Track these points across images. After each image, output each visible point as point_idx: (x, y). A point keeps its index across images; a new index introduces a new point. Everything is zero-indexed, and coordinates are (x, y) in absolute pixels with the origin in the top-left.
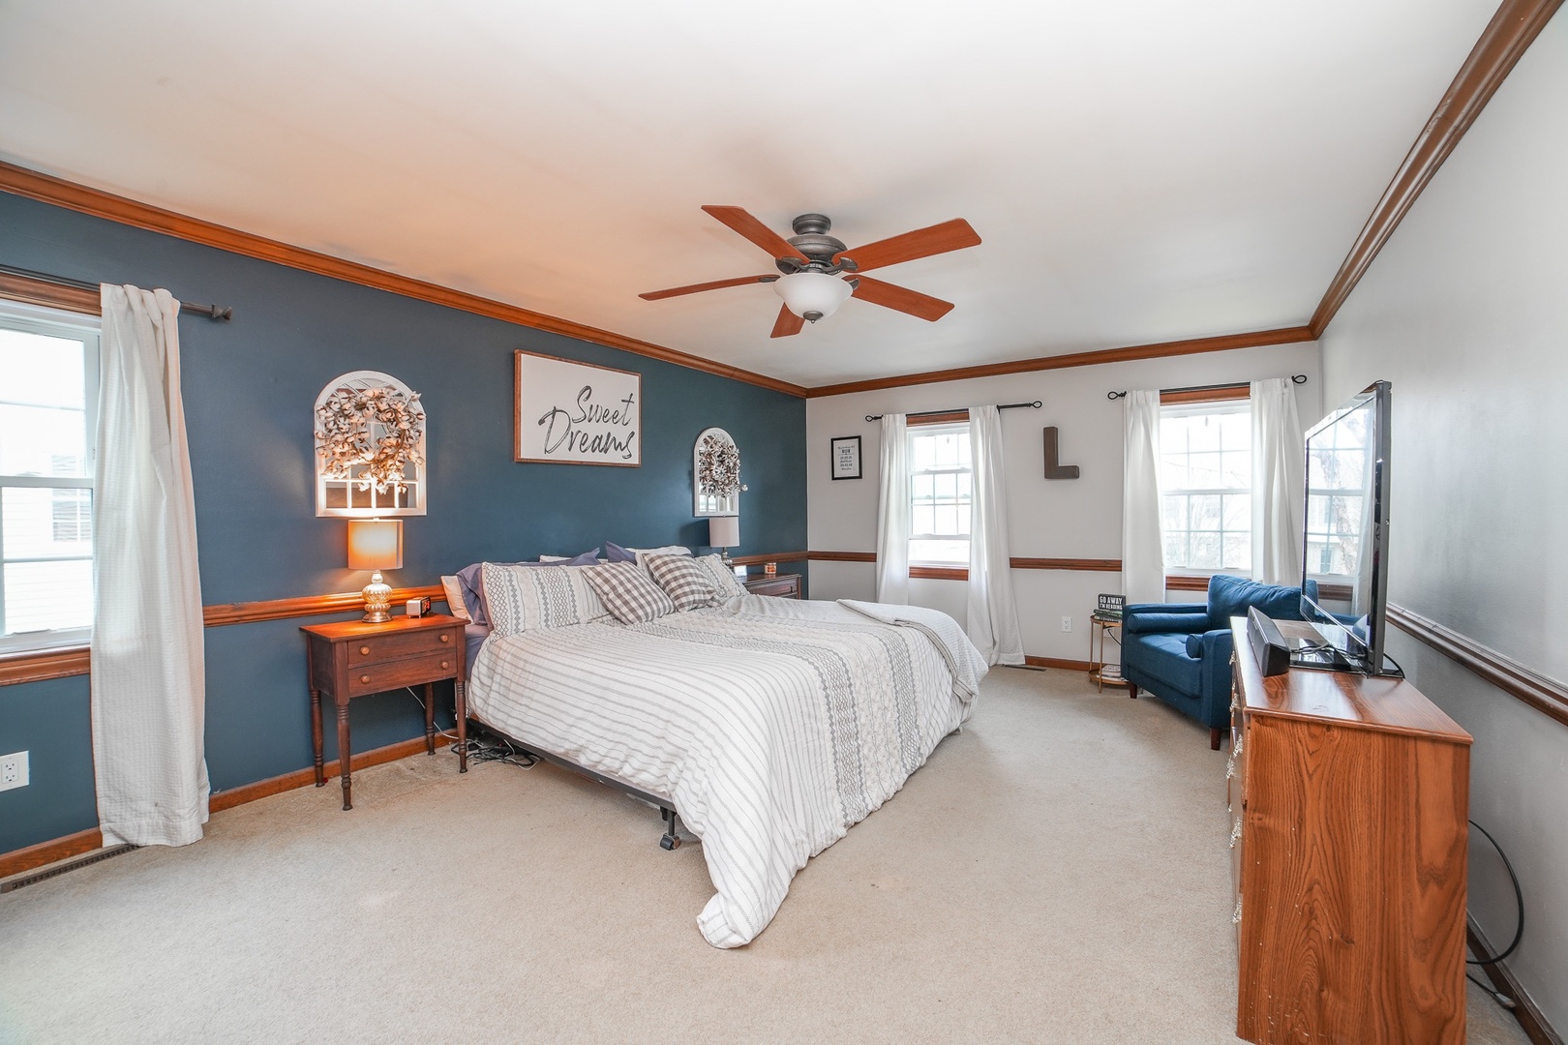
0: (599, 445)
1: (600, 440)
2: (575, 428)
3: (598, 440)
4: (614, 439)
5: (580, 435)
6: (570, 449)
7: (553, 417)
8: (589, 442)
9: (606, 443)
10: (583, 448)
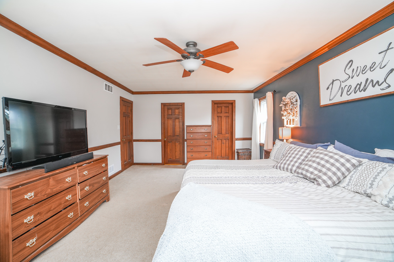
0: (359, 88)
1: (360, 85)
2: (343, 85)
3: (358, 86)
4: (372, 81)
5: (347, 87)
6: (341, 96)
7: (333, 85)
8: (353, 88)
9: (365, 85)
10: (349, 93)
